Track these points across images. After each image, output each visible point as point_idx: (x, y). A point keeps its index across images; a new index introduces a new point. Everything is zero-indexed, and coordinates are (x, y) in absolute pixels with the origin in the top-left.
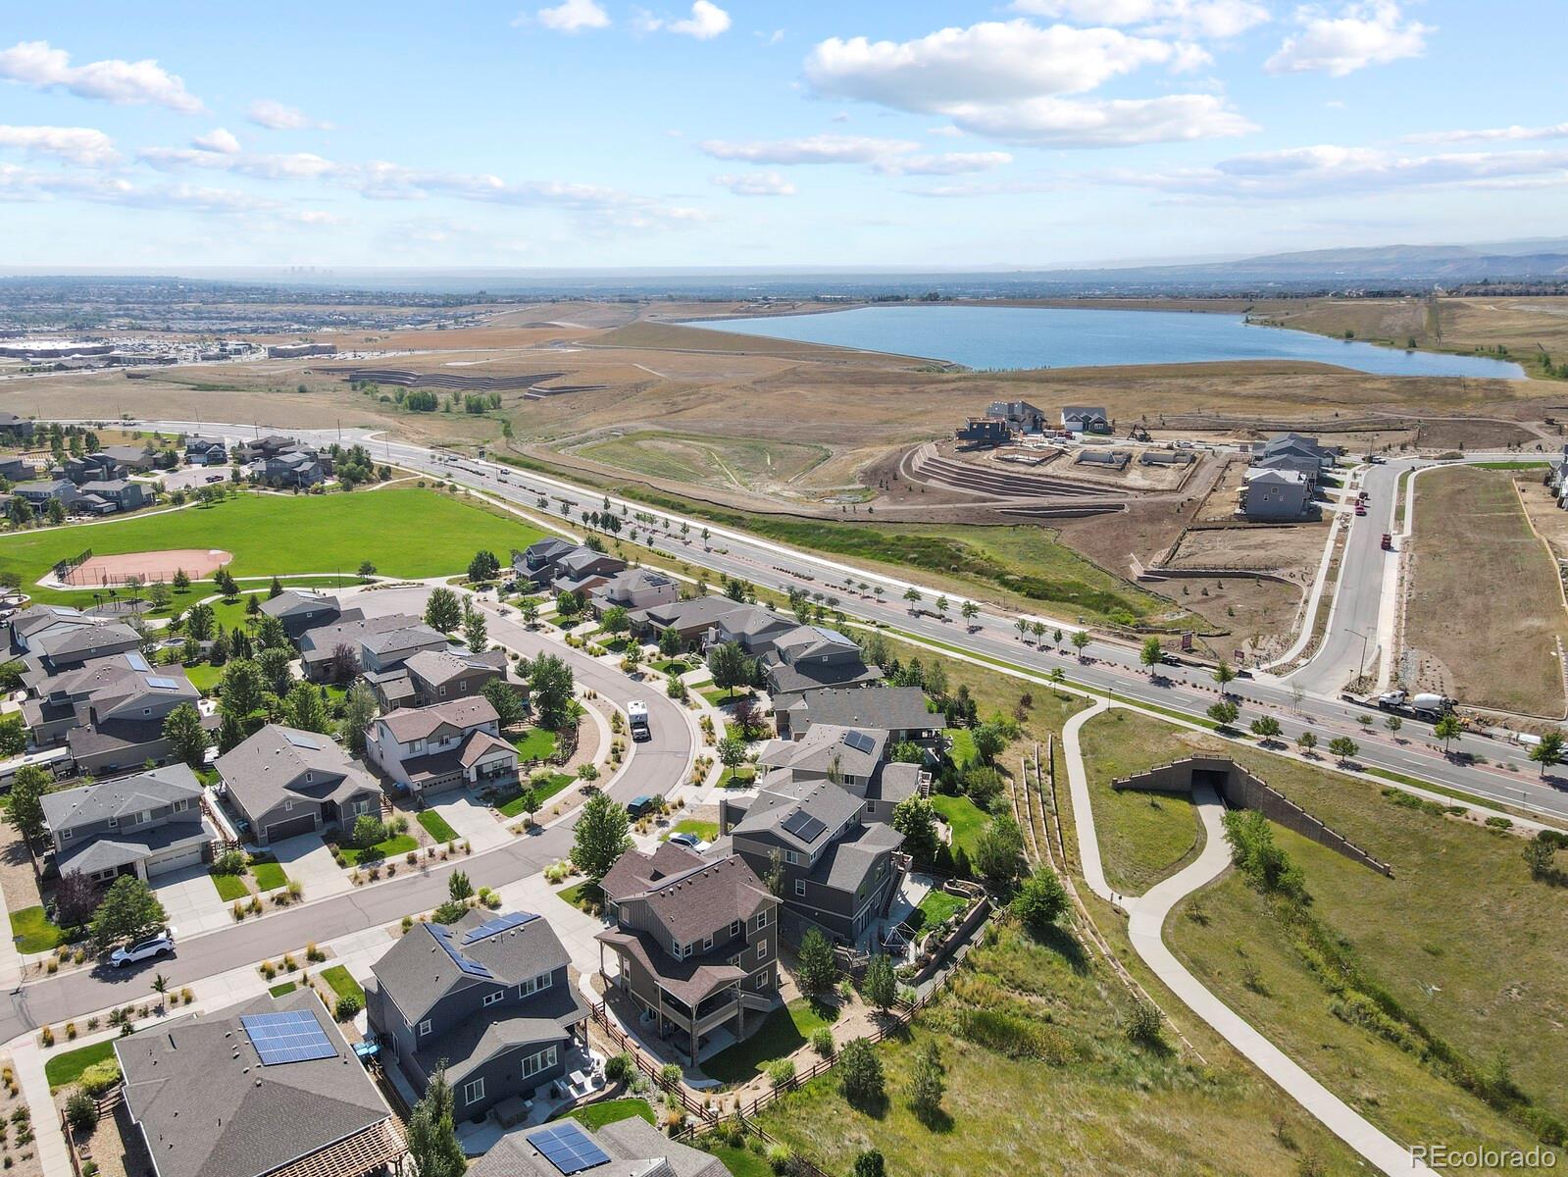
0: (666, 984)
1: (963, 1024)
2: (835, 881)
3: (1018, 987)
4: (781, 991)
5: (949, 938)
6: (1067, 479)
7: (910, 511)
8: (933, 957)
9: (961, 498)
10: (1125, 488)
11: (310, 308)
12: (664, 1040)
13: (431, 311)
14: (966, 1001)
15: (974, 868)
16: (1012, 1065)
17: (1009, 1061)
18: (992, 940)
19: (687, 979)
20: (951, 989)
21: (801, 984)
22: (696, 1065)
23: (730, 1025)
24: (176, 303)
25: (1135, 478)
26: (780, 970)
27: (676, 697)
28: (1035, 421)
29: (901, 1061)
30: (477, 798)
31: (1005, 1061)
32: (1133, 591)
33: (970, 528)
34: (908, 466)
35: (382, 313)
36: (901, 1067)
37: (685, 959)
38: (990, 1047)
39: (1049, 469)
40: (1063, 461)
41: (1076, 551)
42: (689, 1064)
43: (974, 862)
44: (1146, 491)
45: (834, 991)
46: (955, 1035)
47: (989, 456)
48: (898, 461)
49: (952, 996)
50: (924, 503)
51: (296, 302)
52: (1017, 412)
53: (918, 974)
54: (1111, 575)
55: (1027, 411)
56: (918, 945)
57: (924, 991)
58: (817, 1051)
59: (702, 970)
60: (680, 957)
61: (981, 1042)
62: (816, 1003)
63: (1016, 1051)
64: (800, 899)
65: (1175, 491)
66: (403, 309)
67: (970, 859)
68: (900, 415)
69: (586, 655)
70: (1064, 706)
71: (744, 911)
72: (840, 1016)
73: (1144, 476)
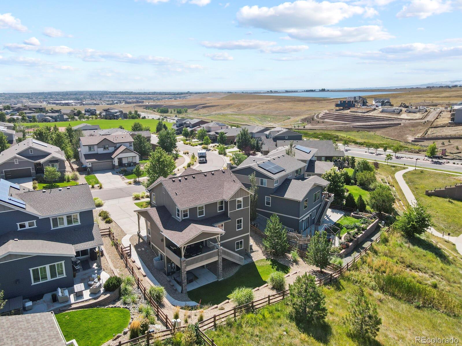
0: (169, 234)
1: (379, 283)
2: (289, 195)
3: (408, 266)
4: (252, 255)
5: (359, 236)
6: (377, 116)
7: (319, 127)
8: (351, 244)
9: (337, 124)
10: (401, 119)
11: (140, 96)
12: (168, 274)
13: (173, 96)
14: (376, 270)
15: (368, 208)
16: (419, 313)
17: (416, 310)
18: (385, 241)
19: (181, 231)
20: (364, 262)
21: (265, 253)
22: (184, 292)
23: (212, 267)
24: (105, 95)
25: (404, 116)
26: (252, 242)
27: (221, 154)
28: (364, 102)
29: (337, 301)
30: (117, 172)
31: (414, 310)
32: (410, 145)
33: (341, 131)
34: (317, 117)
35: (159, 97)
36: (336, 304)
37: (183, 220)
38: (400, 299)
39: (371, 114)
40: (376, 111)
41: (383, 136)
42: (180, 291)
43: (368, 204)
44: (409, 120)
45: (286, 257)
46: (373, 289)
47: (347, 112)
48: (314, 116)
49: (365, 266)
50: (324, 125)
51: (137, 94)
52: (357, 99)
53: (342, 252)
54: (400, 141)
55: (361, 99)
56: (340, 238)
57: (346, 261)
58: (273, 288)
59: (192, 226)
60: (180, 218)
61: (393, 295)
62: (274, 263)
63: (421, 303)
64: (267, 209)
65: (421, 119)
66: (166, 96)
67: (366, 203)
68: (314, 108)
69: (190, 146)
70: (393, 169)
71: (227, 196)
72: (290, 271)
73: (407, 116)
